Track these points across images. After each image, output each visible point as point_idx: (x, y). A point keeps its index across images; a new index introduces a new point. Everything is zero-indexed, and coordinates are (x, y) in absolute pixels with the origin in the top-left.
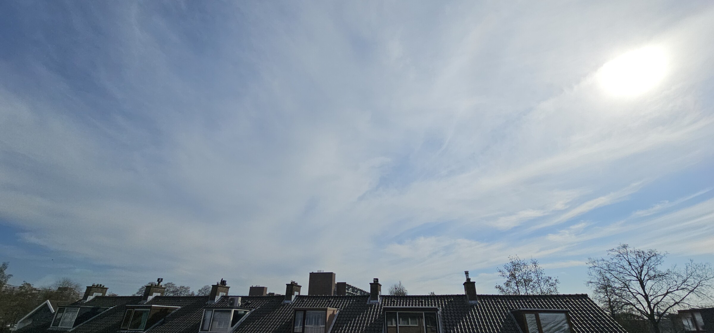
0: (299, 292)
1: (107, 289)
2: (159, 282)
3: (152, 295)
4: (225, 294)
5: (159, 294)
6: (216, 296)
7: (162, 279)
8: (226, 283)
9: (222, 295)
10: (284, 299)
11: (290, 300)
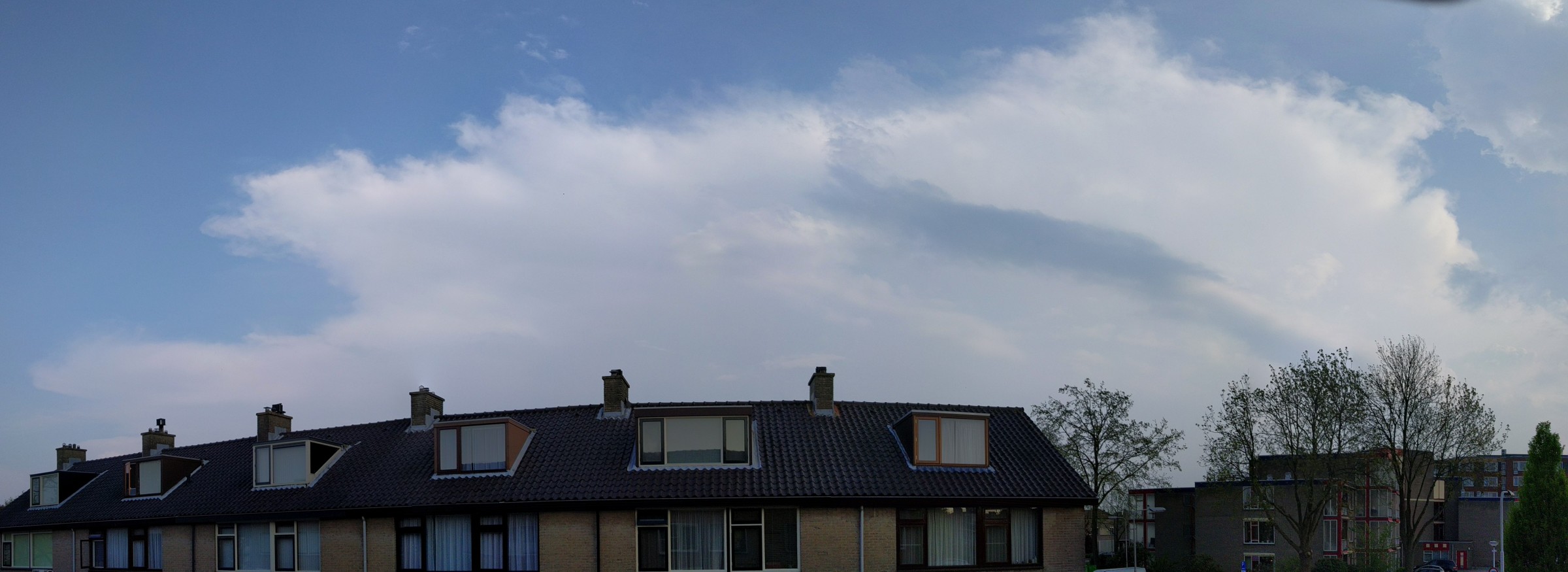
0: (440, 409)
1: (85, 451)
2: (161, 427)
3: (155, 448)
4: (285, 431)
5: (167, 447)
6: (269, 433)
7: (164, 421)
8: (283, 410)
9: (280, 432)
10: (409, 425)
11: (422, 423)
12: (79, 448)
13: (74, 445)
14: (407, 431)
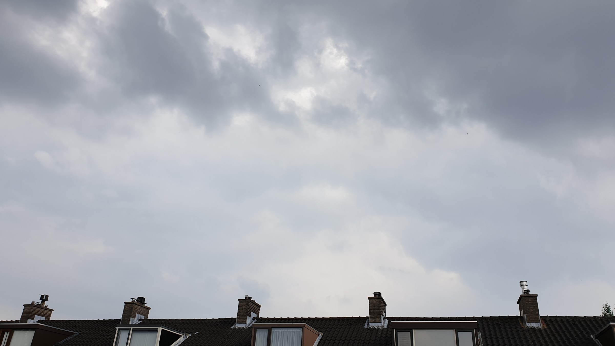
2: (43, 302)
3: (32, 318)
4: (143, 317)
5: (43, 319)
7: (47, 297)
8: (145, 302)
9: (140, 319)
10: (235, 323)
11: (244, 322)
14: (233, 327)
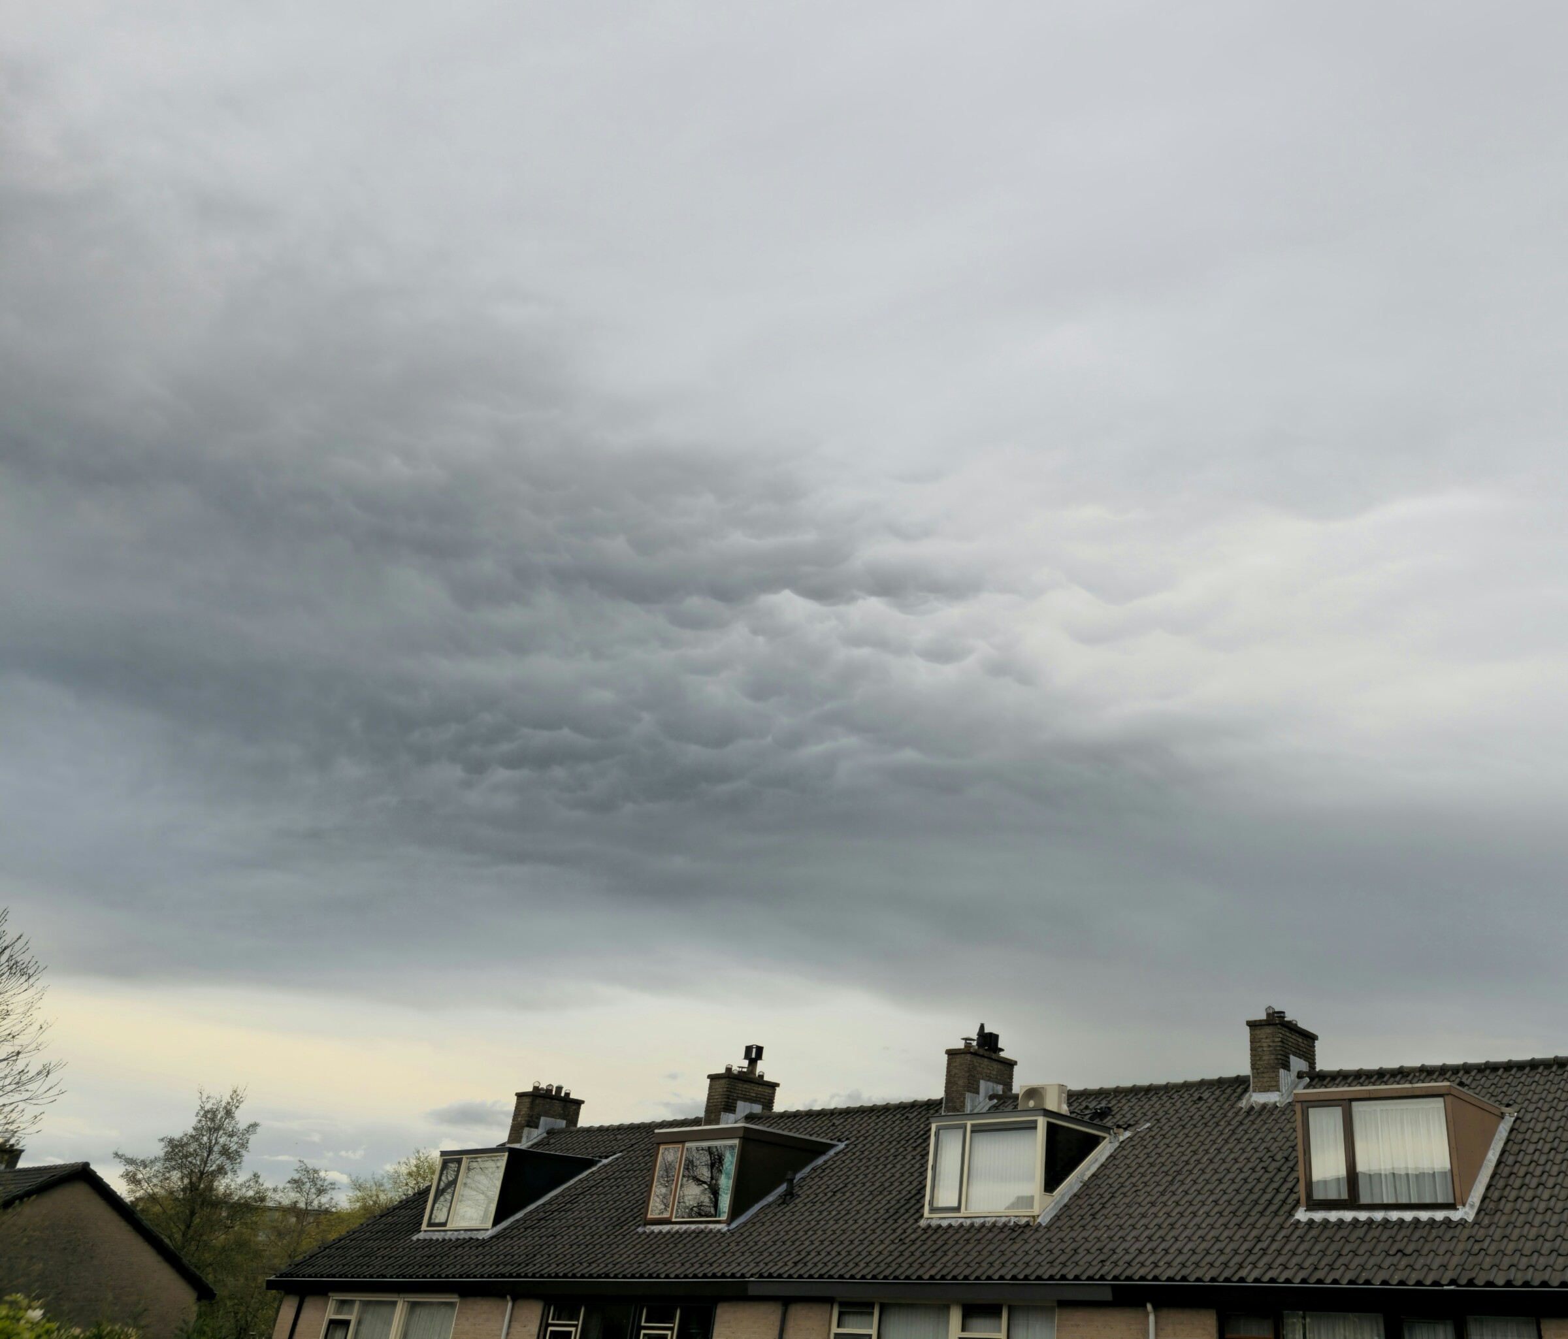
2: (752, 1065)
3: (733, 1108)
4: (1000, 1088)
5: (761, 1109)
6: (969, 1096)
7: (758, 1052)
8: (1000, 1047)
9: (994, 1094)
11: (1274, 1088)
12: (567, 1094)
13: (559, 1089)
14: (1243, 1104)
